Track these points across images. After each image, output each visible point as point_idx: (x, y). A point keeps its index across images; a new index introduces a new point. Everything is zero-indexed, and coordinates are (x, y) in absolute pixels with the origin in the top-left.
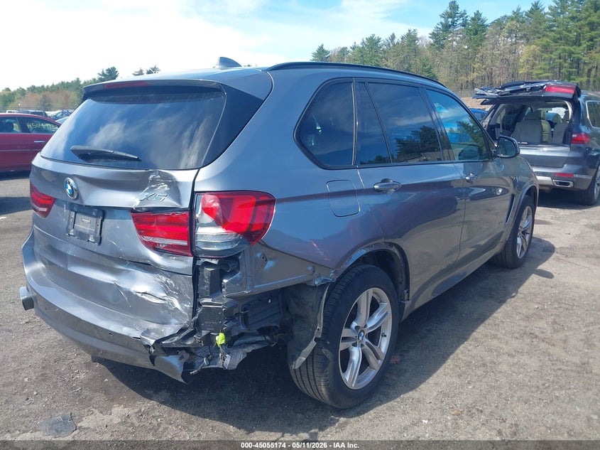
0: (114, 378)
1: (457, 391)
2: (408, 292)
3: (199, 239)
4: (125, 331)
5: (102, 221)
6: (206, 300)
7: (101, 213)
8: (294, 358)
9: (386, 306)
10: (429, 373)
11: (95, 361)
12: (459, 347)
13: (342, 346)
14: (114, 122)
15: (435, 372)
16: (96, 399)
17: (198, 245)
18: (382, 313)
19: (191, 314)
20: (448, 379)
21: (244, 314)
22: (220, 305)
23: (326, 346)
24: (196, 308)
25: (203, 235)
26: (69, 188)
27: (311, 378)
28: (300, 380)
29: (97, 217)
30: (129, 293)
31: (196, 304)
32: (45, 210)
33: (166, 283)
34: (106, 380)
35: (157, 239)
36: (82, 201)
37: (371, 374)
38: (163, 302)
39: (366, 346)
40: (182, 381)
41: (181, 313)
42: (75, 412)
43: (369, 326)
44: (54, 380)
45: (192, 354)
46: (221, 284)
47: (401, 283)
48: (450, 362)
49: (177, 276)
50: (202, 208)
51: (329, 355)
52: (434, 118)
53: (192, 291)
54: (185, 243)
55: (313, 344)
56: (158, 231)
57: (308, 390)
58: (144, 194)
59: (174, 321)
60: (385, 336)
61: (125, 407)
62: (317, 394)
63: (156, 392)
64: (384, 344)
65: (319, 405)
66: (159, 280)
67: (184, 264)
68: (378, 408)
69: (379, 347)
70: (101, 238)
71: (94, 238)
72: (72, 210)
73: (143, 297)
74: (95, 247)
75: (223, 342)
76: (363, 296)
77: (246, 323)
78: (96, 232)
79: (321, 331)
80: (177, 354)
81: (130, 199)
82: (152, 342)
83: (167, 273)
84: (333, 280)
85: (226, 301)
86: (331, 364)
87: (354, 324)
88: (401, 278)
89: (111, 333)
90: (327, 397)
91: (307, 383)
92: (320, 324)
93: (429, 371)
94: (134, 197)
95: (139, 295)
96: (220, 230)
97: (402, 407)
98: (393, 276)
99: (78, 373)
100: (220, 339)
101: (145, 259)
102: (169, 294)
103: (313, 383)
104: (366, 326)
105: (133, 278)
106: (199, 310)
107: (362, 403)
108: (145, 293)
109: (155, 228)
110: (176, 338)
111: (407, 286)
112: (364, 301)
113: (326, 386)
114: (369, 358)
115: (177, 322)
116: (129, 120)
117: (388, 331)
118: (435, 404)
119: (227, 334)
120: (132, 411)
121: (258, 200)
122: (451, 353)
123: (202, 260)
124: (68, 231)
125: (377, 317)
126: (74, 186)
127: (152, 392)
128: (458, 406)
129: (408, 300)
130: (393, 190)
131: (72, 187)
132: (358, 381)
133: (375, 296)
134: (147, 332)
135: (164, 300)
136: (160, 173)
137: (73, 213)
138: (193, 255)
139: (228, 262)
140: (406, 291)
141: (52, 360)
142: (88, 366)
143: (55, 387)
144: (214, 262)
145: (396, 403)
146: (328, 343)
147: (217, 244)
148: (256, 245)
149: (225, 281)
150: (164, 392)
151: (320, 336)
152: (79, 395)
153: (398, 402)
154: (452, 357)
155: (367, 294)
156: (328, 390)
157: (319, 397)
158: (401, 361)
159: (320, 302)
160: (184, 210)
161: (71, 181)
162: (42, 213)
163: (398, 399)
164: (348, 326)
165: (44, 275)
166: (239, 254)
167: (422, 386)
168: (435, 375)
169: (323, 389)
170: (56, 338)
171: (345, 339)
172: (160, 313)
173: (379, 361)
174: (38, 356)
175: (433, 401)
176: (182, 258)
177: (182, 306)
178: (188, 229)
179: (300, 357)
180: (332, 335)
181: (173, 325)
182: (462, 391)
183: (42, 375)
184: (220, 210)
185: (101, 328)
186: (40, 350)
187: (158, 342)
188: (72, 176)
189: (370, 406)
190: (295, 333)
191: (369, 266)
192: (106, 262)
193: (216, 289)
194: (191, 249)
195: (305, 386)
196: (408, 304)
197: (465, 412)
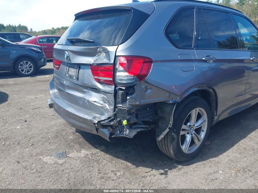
0: (84, 139)
1: (238, 160)
2: (216, 112)
3: (117, 78)
4: (86, 117)
5: (79, 70)
6: (119, 105)
7: (79, 67)
8: (159, 136)
9: (205, 117)
10: (224, 151)
11: (76, 132)
12: (241, 140)
13: (182, 133)
14: (86, 31)
15: (227, 151)
16: (75, 147)
17: (117, 80)
18: (202, 120)
19: (113, 111)
20: (234, 154)
21: (136, 113)
22: (125, 108)
23: (174, 132)
24: (115, 109)
25: (119, 76)
26: (66, 56)
27: (166, 146)
28: (161, 146)
29: (77, 68)
30: (88, 101)
31: (115, 107)
32: (58, 67)
33: (104, 97)
34: (80, 140)
35: (100, 77)
36: (71, 61)
37: (195, 148)
38: (102, 106)
39: (193, 135)
40: (109, 140)
41: (109, 110)
42: (67, 150)
43: (196, 125)
44: (60, 138)
45: (113, 129)
46: (126, 99)
47: (213, 107)
48: (235, 147)
49: (108, 94)
50: (119, 63)
51: (175, 136)
52: (237, 32)
53: (114, 101)
54: (111, 79)
55: (167, 130)
56: (100, 74)
57: (165, 152)
58: (95, 58)
59: (106, 114)
60: (204, 131)
61: (86, 151)
62: (169, 153)
63: (100, 146)
64: (203, 135)
65: (170, 159)
66: (101, 96)
67: (111, 89)
68: (197, 163)
69: (200, 136)
70: (78, 77)
71: (76, 77)
72: (67, 66)
73: (94, 103)
74: (76, 81)
75: (126, 124)
76: (194, 111)
77: (137, 117)
78: (76, 75)
79: (172, 124)
80: (107, 128)
81: (90, 60)
82: (96, 122)
83: (104, 93)
84: (179, 101)
85: (128, 106)
86: (176, 140)
87: (189, 124)
88: (213, 105)
89: (81, 118)
90: (173, 155)
91: (164, 148)
92: (171, 121)
93: (224, 150)
94: (92, 59)
95: (93, 102)
96: (127, 74)
97: (209, 164)
98: (209, 104)
99: (70, 136)
100: (125, 122)
101: (95, 87)
102: (105, 102)
103: (167, 148)
104: (194, 125)
105: (91, 95)
106: (117, 110)
107: (190, 160)
108: (95, 102)
109: (99, 72)
110: (107, 121)
111: (216, 109)
112: (194, 113)
113: (173, 150)
114: (195, 140)
115: (108, 114)
116: (93, 29)
117: (205, 129)
118: (226, 165)
119: (128, 121)
120: (89, 153)
121: (144, 61)
122: (236, 143)
123: (118, 87)
124: (66, 75)
125: (200, 122)
126: (68, 55)
127: (98, 146)
128: (239, 167)
129: (216, 115)
130: (212, 61)
131: (67, 55)
132: (189, 150)
133: (200, 112)
134: (95, 118)
135: (103, 105)
136: (102, 48)
137: (68, 67)
138: (115, 85)
139: (130, 89)
140: (215, 111)
141: (60, 130)
142: (74, 134)
143: (61, 140)
144: (124, 88)
145: (206, 162)
146: (175, 130)
147: (125, 80)
148: (142, 82)
149: (128, 97)
150: (103, 146)
151: (171, 127)
152: (69, 144)
153: (208, 162)
154: (237, 144)
155: (196, 110)
156: (174, 152)
157: (170, 155)
158: (211, 144)
159: (172, 111)
160: (111, 64)
161: (67, 53)
162: (57, 68)
163: (208, 161)
164: (186, 124)
165: (57, 94)
166: (135, 85)
167: (220, 156)
168: (227, 152)
169: (172, 151)
170: (62, 122)
171: (183, 130)
172: (100, 110)
173: (200, 142)
174: (55, 128)
175: (225, 163)
176: (110, 86)
177: (109, 107)
178: (113, 73)
179: (161, 136)
180: (177, 127)
181: (106, 115)
182: (241, 160)
183: (56, 135)
184: (127, 64)
185: (77, 115)
186: (56, 126)
187: (99, 122)
188: (67, 51)
189: (193, 162)
190: (160, 125)
191: (198, 97)
192: (80, 88)
193: (124, 101)
194: (114, 82)
195: (163, 149)
196: (216, 118)
197: (242, 170)
